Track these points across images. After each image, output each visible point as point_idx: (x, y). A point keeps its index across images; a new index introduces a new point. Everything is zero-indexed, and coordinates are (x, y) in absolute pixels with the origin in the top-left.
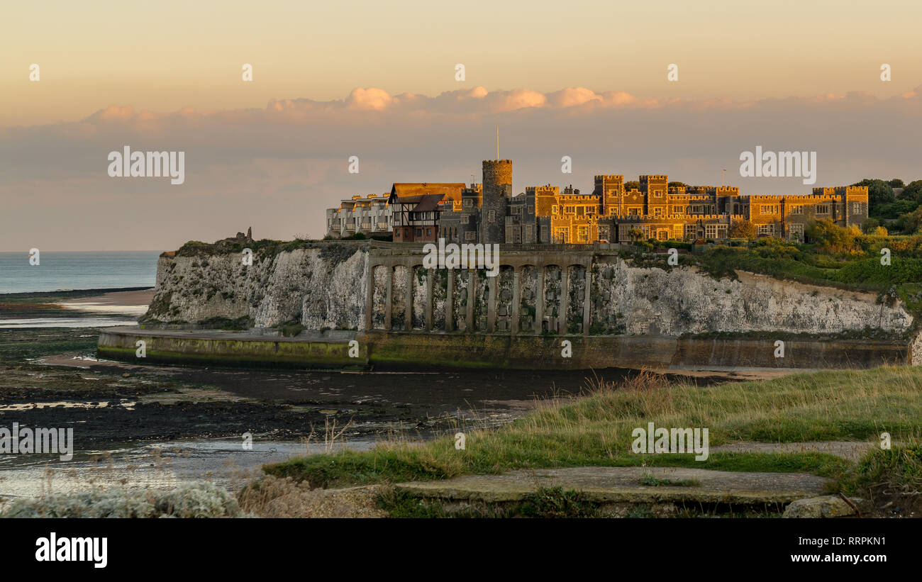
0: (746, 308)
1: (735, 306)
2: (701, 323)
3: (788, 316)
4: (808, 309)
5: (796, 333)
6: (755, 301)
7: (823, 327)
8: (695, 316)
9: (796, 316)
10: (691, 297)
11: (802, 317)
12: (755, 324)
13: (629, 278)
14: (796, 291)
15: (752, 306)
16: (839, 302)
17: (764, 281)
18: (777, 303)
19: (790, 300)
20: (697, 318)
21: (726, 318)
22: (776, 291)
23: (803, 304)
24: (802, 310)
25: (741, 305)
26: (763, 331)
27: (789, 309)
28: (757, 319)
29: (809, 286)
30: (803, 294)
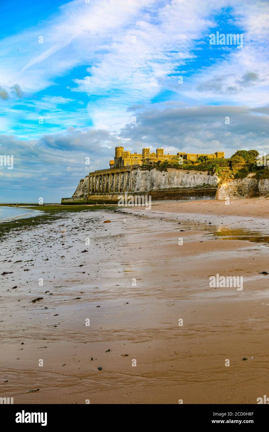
0: (168, 180)
1: (165, 180)
2: (156, 186)
3: (180, 182)
4: (186, 178)
5: (182, 187)
7: (190, 184)
8: (155, 184)
9: (182, 181)
10: (154, 178)
11: (184, 182)
12: (171, 185)
13: (140, 174)
14: (183, 173)
15: (170, 179)
16: (196, 176)
18: (177, 178)
19: (181, 176)
21: (163, 184)
22: (177, 173)
23: (184, 177)
24: (184, 179)
25: (167, 179)
26: (173, 187)
27: (180, 179)
28: (171, 183)
29: (186, 170)
30: (184, 174)
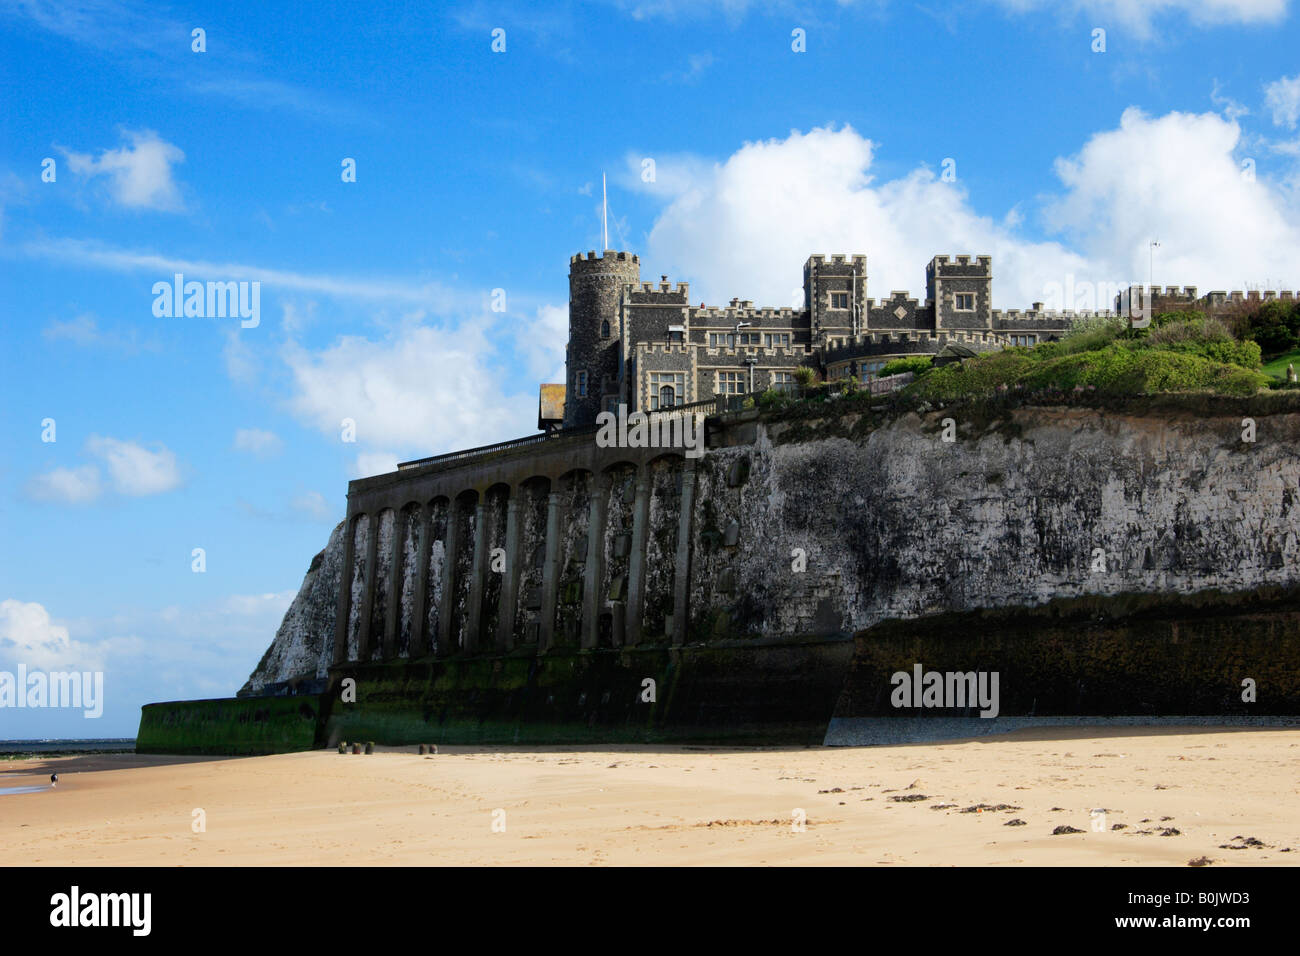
0: (1041, 522)
2: (922, 583)
3: (1161, 532)
4: (1225, 498)
5: (1185, 591)
6: (1065, 498)
7: (1273, 558)
8: (909, 564)
9: (1185, 531)
11: (1205, 532)
12: (1065, 573)
14: (1185, 444)
15: (1057, 514)
17: (1093, 430)
18: (1127, 494)
19: (1164, 478)
20: (912, 570)
21: (989, 563)
22: (1125, 453)
23: (1205, 484)
24: (1204, 506)
25: (1026, 514)
26: (1087, 593)
27: (1163, 510)
28: (1069, 557)
30: (1204, 454)
